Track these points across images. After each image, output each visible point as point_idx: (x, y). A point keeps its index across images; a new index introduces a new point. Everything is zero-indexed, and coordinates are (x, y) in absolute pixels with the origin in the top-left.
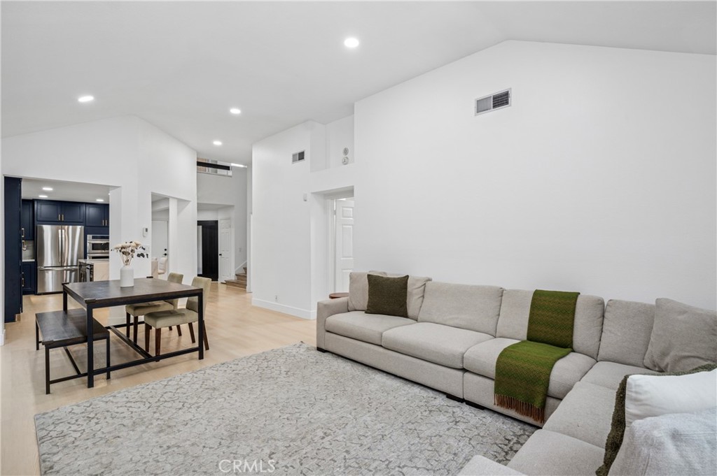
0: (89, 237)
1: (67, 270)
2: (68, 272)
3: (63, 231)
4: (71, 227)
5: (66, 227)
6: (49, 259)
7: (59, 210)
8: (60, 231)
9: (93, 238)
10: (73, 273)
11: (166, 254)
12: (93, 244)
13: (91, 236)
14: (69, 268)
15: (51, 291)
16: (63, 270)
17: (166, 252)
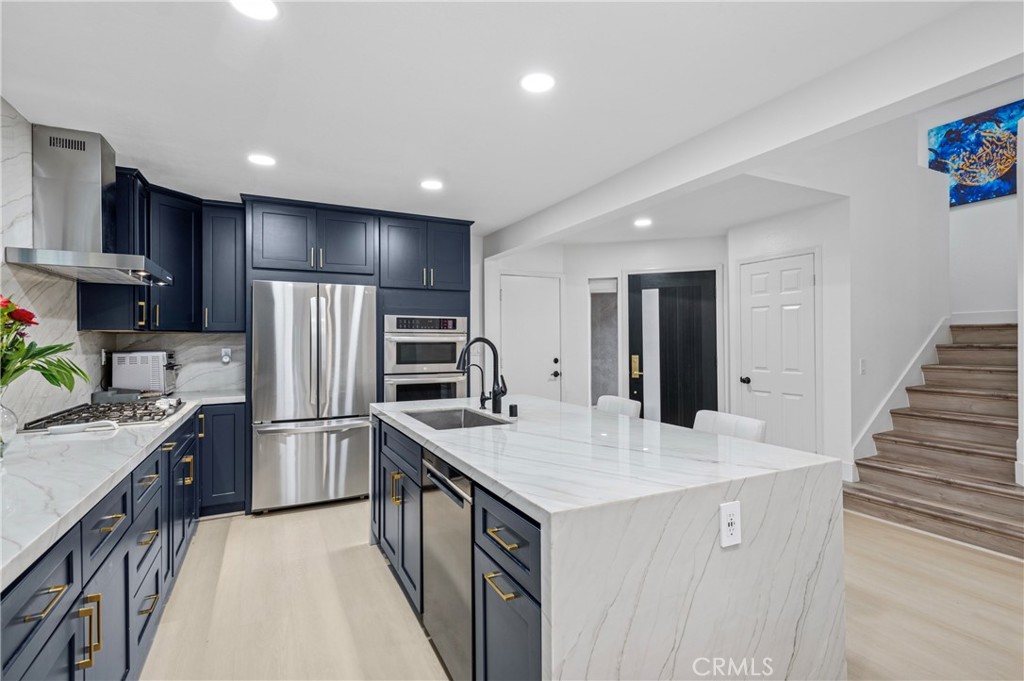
0: (390, 321)
1: (329, 432)
2: (333, 437)
3: (323, 300)
4: (339, 287)
5: (328, 286)
6: (288, 395)
7: (311, 236)
8: (314, 300)
9: (401, 324)
10: (345, 443)
11: (556, 374)
12: (400, 345)
13: (394, 318)
14: (334, 423)
15: (292, 502)
16: (322, 433)
17: (556, 367)
